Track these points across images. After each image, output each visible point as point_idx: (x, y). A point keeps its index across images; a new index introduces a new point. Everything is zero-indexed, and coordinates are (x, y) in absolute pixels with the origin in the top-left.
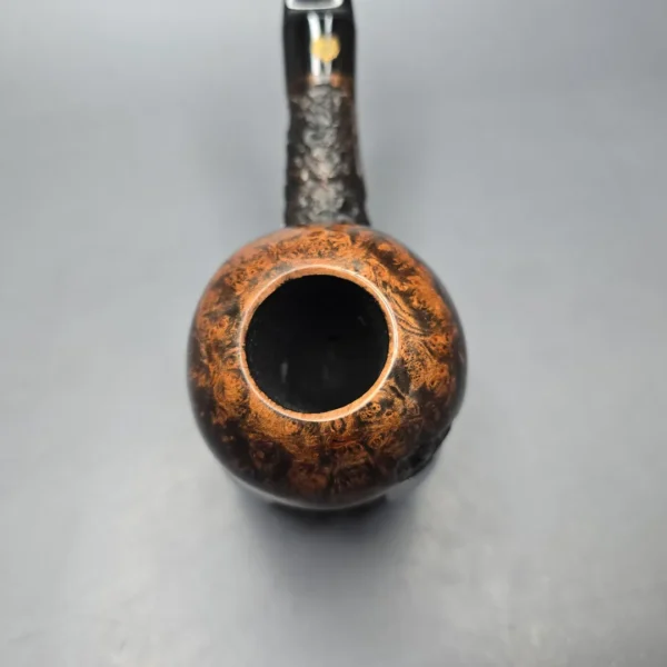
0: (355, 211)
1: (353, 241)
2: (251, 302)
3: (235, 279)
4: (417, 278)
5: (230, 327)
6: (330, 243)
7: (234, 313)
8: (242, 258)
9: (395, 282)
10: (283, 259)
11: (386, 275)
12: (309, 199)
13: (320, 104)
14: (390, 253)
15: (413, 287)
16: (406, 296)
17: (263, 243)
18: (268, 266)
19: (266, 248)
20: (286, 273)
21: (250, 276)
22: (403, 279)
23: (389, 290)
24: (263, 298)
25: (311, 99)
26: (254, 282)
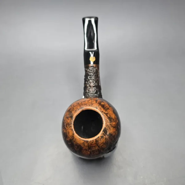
0: (99, 93)
1: (96, 102)
2: (75, 115)
3: (72, 110)
4: (109, 110)
5: (71, 120)
6: (91, 103)
7: (72, 117)
8: (74, 105)
9: (104, 111)
10: (82, 106)
11: (102, 110)
12: (89, 90)
13: (91, 70)
14: (104, 105)
15: (108, 112)
16: (106, 114)
17: (78, 102)
18: (79, 108)
19: (78, 103)
20: (82, 109)
21: (75, 110)
22: (106, 111)
23: (103, 113)
24: (77, 114)
25: (89, 69)
26: (76, 111)
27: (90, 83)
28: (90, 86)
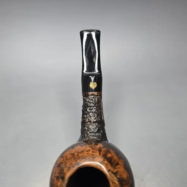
1: (100, 154)
2: (68, 175)
3: (64, 166)
5: (62, 183)
6: (93, 155)
7: (63, 178)
8: (66, 157)
9: (112, 169)
10: (79, 161)
11: (110, 167)
12: (88, 128)
13: (92, 100)
14: (111, 157)
17: (73, 151)
18: (74, 163)
19: (73, 154)
20: (79, 166)
21: (68, 166)
24: (72, 174)
25: (89, 98)
26: (69, 168)
27: (90, 116)
28: (90, 122)
